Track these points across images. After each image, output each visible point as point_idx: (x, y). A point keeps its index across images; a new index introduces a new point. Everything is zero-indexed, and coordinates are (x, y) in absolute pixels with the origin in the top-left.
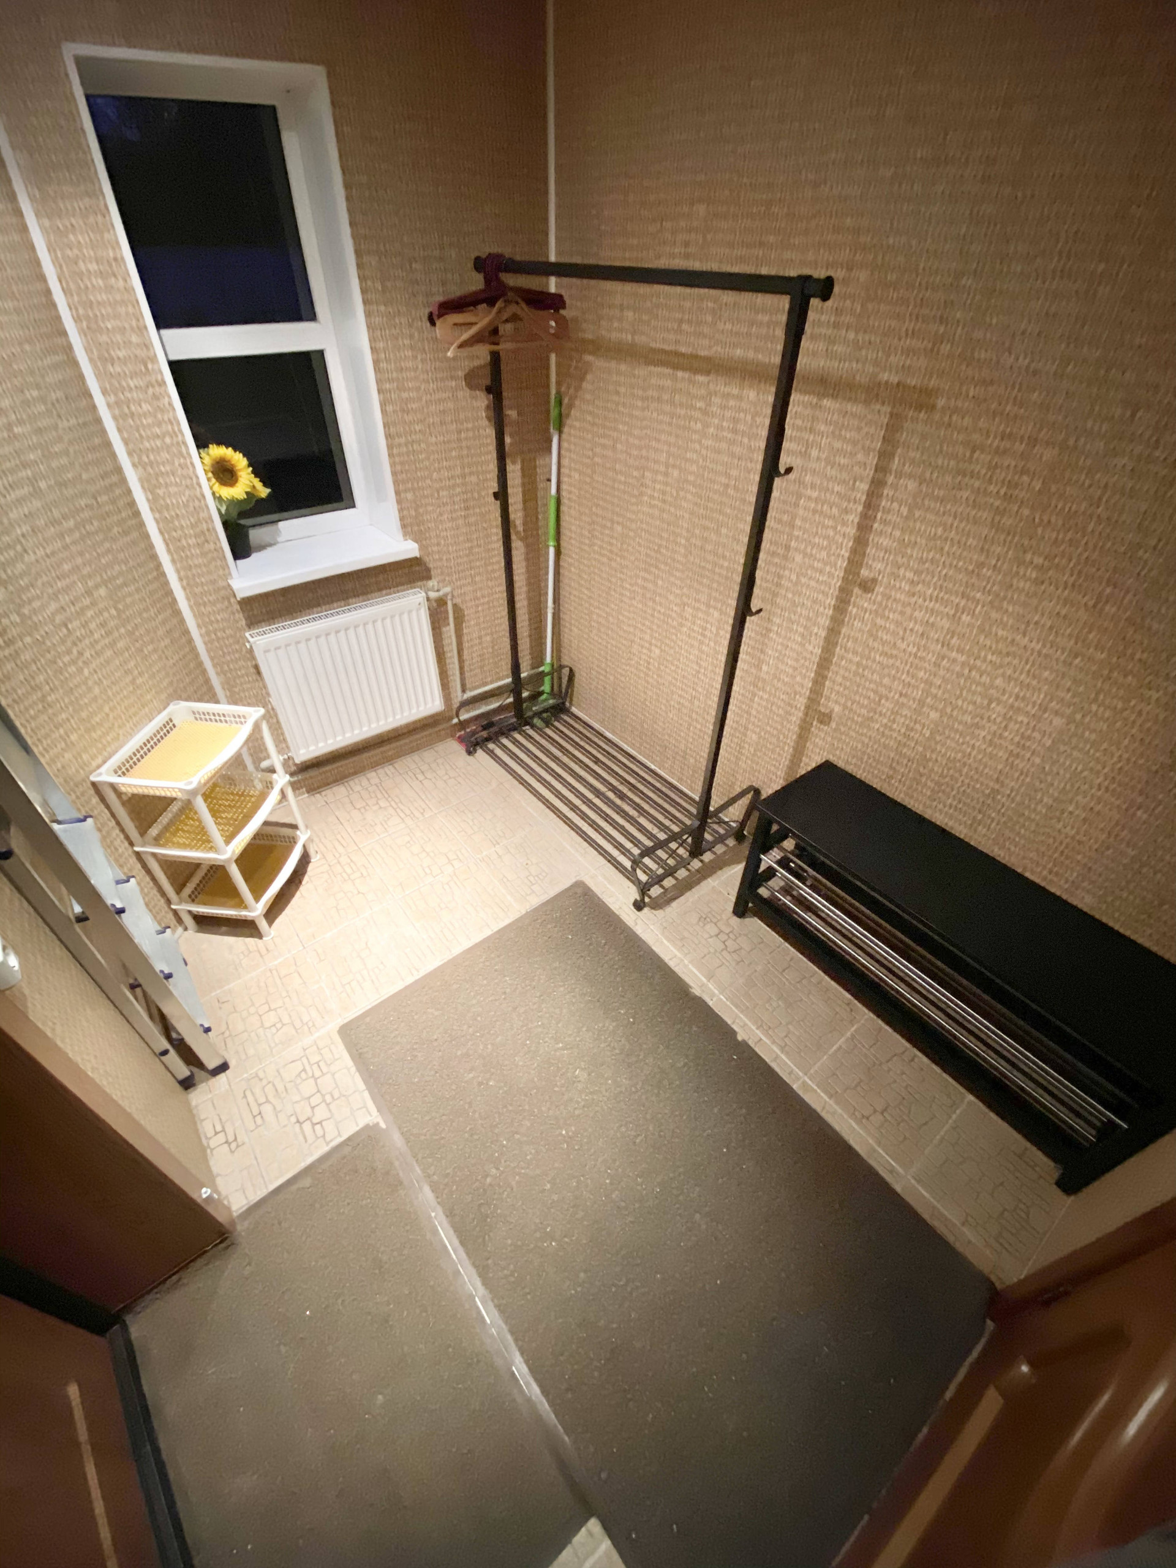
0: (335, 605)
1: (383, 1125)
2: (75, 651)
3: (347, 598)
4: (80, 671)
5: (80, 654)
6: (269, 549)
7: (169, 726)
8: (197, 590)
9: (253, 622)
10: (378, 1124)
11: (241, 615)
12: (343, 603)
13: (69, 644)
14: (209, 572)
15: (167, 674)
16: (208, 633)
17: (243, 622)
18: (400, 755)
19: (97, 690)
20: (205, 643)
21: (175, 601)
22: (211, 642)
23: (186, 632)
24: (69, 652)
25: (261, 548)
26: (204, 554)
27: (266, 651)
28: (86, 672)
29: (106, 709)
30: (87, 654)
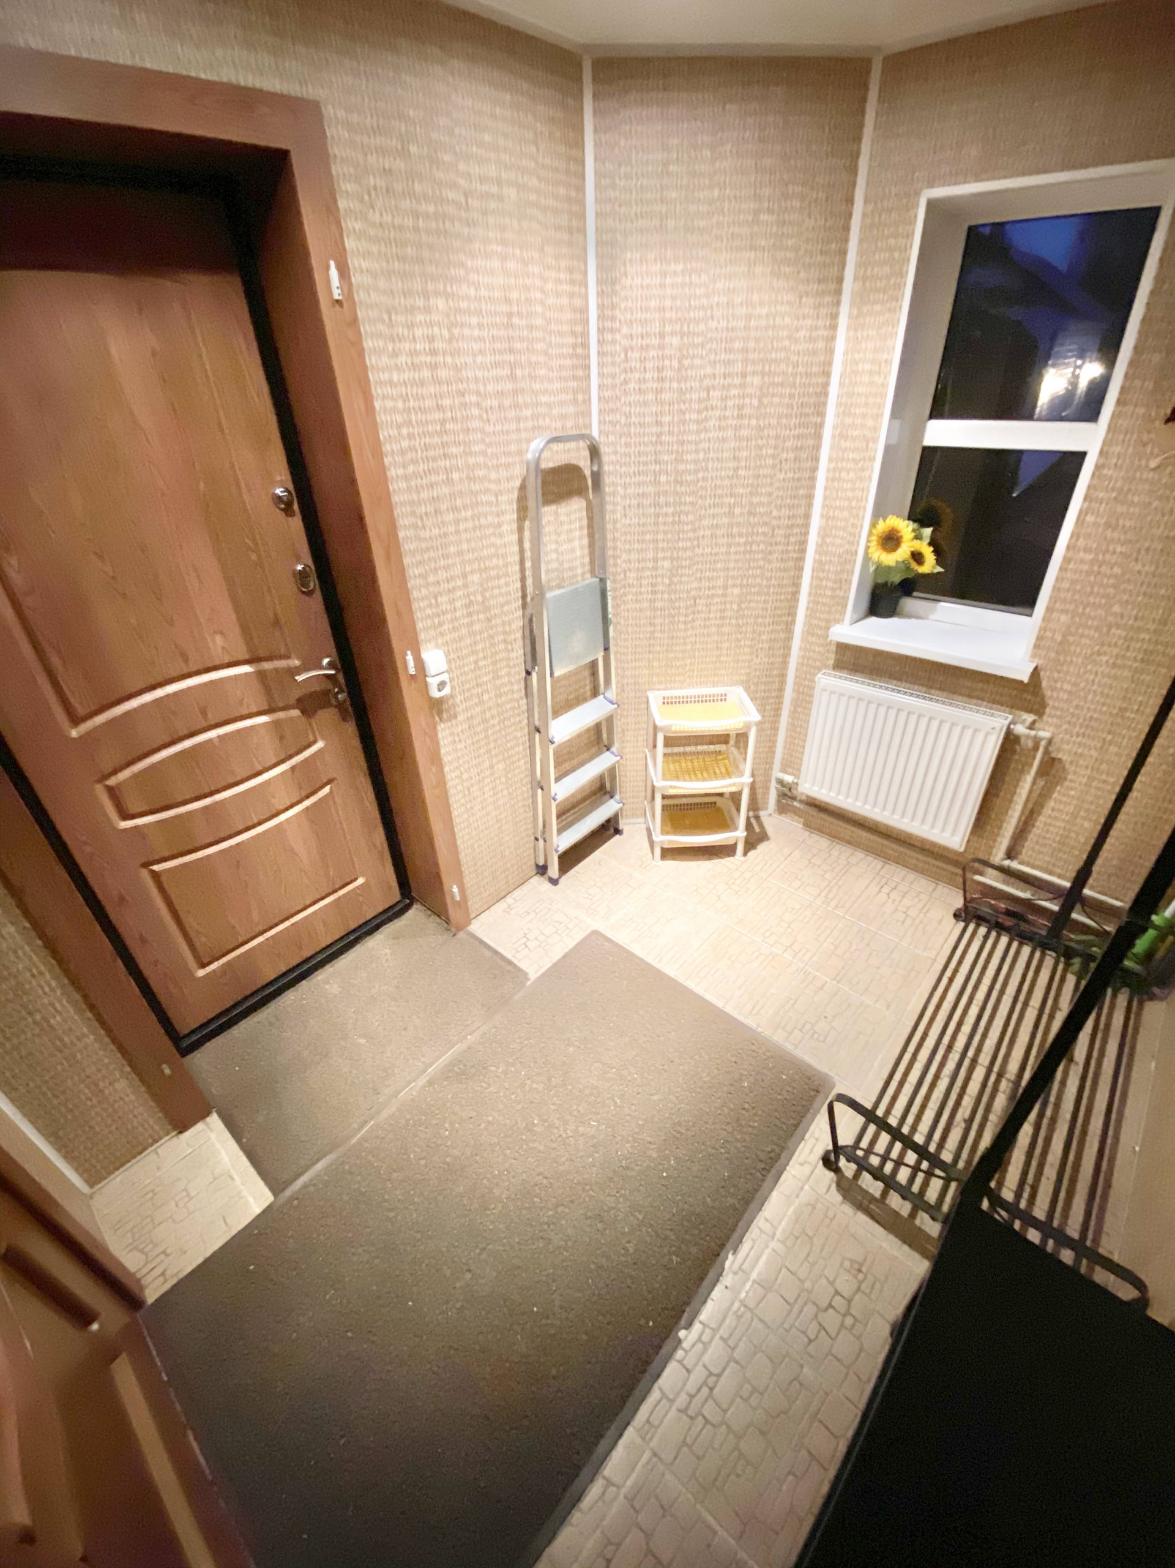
0: (916, 687)
1: (529, 983)
2: (690, 617)
3: (931, 687)
4: (686, 630)
5: (693, 620)
6: (913, 621)
7: (723, 698)
8: (815, 622)
9: (839, 666)
10: (528, 979)
11: (833, 656)
12: (924, 689)
13: (690, 611)
14: (829, 613)
15: (749, 667)
16: (803, 657)
17: (832, 662)
18: (899, 861)
19: (689, 647)
20: (798, 664)
21: (793, 622)
22: (803, 664)
23: (788, 648)
24: (686, 615)
25: (909, 616)
26: (833, 597)
27: (824, 690)
28: (689, 633)
29: (688, 661)
30: (698, 623)
